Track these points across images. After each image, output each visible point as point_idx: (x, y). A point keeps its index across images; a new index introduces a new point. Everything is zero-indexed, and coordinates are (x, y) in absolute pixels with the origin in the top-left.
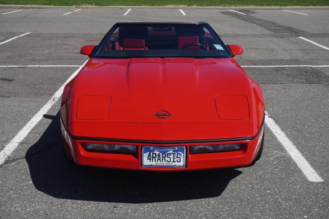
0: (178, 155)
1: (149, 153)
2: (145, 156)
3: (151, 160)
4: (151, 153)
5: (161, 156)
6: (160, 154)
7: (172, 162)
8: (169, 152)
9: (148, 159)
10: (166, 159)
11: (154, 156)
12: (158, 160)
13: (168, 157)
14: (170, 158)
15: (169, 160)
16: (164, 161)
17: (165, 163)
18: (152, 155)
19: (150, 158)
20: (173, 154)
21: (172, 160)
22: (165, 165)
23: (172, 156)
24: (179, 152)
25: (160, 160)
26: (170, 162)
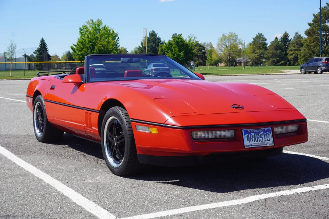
0: (268, 135)
1: (247, 135)
2: (245, 137)
3: (250, 141)
4: (249, 135)
5: (256, 137)
6: (255, 135)
7: (264, 141)
8: (261, 133)
9: (247, 140)
10: (260, 139)
11: (251, 137)
12: (255, 140)
13: (261, 138)
14: (262, 138)
15: (262, 140)
16: (258, 140)
17: (260, 142)
18: (250, 137)
19: (249, 139)
20: (263, 134)
21: (264, 140)
22: (260, 144)
23: (263, 136)
24: (267, 133)
25: (256, 140)
26: (263, 141)
